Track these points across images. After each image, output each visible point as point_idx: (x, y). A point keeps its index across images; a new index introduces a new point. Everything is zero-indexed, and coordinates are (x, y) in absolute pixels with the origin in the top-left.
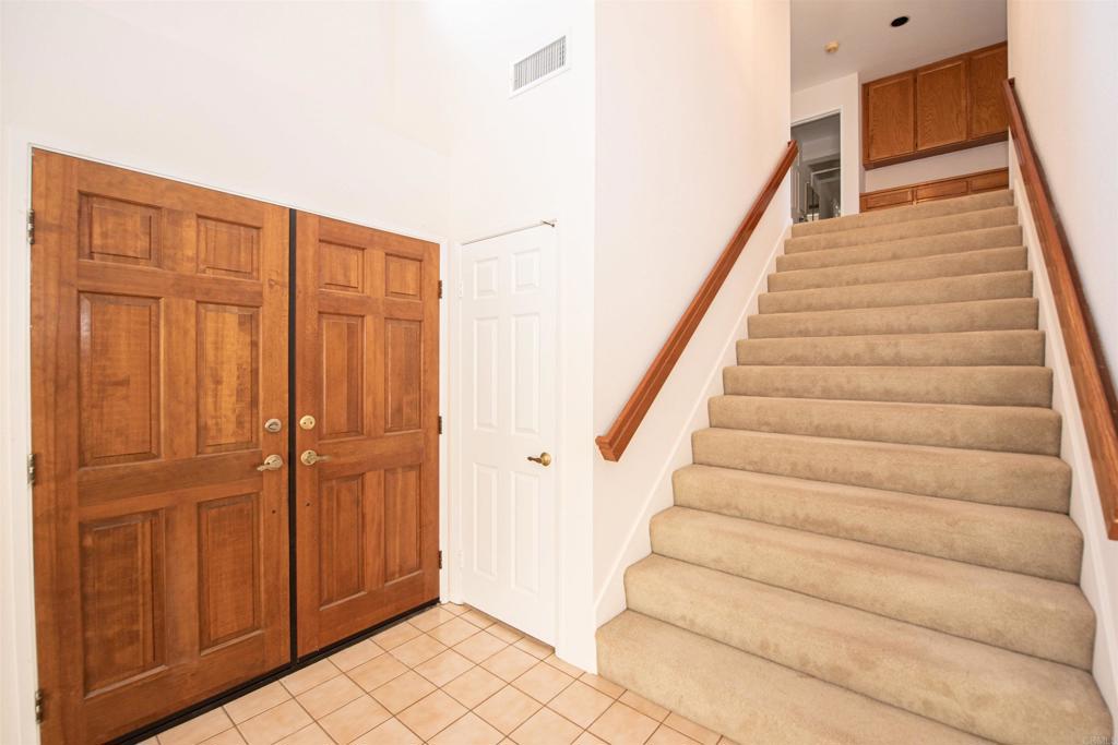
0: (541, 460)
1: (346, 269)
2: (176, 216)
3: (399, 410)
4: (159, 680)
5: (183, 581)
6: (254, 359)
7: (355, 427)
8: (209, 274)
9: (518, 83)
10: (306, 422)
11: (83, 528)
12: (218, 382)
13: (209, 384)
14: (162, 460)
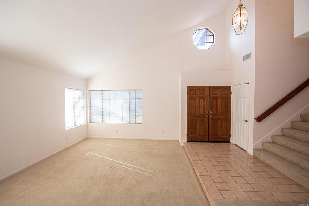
0: (246, 121)
1: (216, 92)
2: (198, 90)
3: (224, 112)
4: (195, 137)
5: (198, 128)
6: (205, 104)
7: (217, 114)
8: (201, 95)
9: (244, 60)
10: (210, 112)
11: (190, 120)
12: (201, 107)
13: (200, 107)
14: (196, 115)
